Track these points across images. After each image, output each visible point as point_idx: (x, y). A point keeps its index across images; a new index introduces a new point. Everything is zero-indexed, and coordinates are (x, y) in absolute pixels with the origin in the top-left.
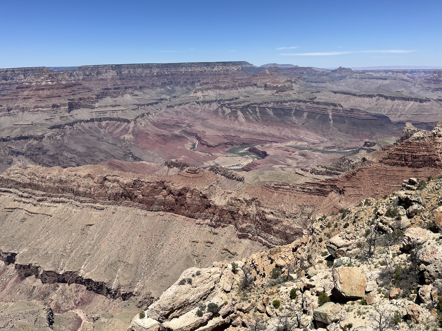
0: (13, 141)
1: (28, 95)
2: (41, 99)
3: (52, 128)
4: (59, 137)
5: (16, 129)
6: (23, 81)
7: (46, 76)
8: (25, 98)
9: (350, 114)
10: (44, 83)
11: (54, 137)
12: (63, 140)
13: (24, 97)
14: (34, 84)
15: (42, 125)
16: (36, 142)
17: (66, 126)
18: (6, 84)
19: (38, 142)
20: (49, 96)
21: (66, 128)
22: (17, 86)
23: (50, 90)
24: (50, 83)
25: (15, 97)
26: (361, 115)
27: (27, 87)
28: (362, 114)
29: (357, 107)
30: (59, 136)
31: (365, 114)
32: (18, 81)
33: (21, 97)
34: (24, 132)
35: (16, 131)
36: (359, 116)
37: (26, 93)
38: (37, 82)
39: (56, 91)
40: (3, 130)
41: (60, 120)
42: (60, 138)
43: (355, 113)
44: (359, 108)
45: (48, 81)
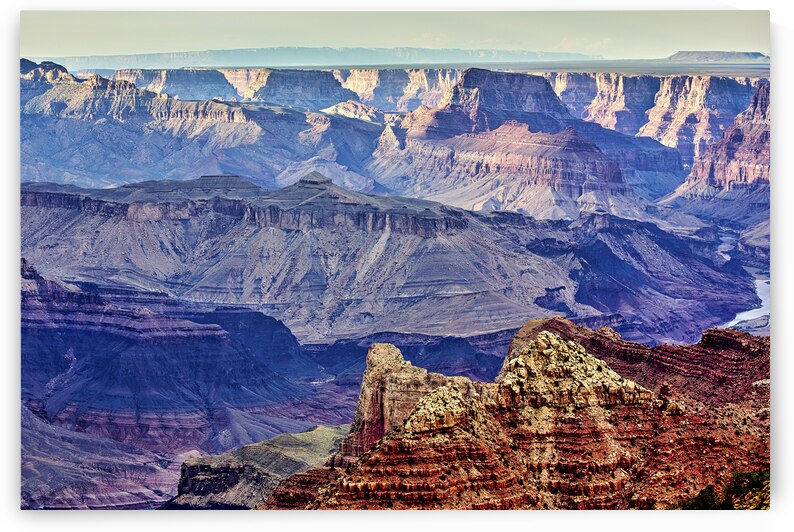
9: (81, 317)
26: (143, 317)
28: (146, 310)
29: (115, 271)
31: (161, 308)
36: (133, 324)
43: (107, 308)
44: (124, 279)
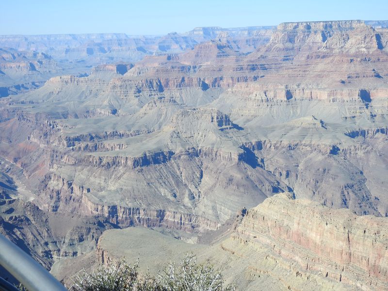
0: (284, 150)
1: (324, 71)
2: (343, 80)
3: (353, 135)
4: (360, 153)
5: (292, 129)
6: (319, 44)
7: (359, 37)
8: (318, 75)
10: (353, 51)
11: (352, 153)
12: (368, 160)
13: (315, 73)
14: (337, 51)
15: (335, 126)
16: (320, 157)
17: (379, 135)
18: (293, 49)
19: (323, 157)
20: (358, 74)
21: (376, 138)
22: (308, 53)
23: (363, 62)
24: (364, 50)
25: (301, 73)
27: (324, 57)
30: (362, 152)
32: (311, 44)
33: (311, 73)
34: (304, 136)
35: (291, 133)
37: (321, 66)
38: (342, 47)
39: (371, 66)
40: (273, 129)
41: (369, 121)
42: (363, 155)
45: (362, 47)
